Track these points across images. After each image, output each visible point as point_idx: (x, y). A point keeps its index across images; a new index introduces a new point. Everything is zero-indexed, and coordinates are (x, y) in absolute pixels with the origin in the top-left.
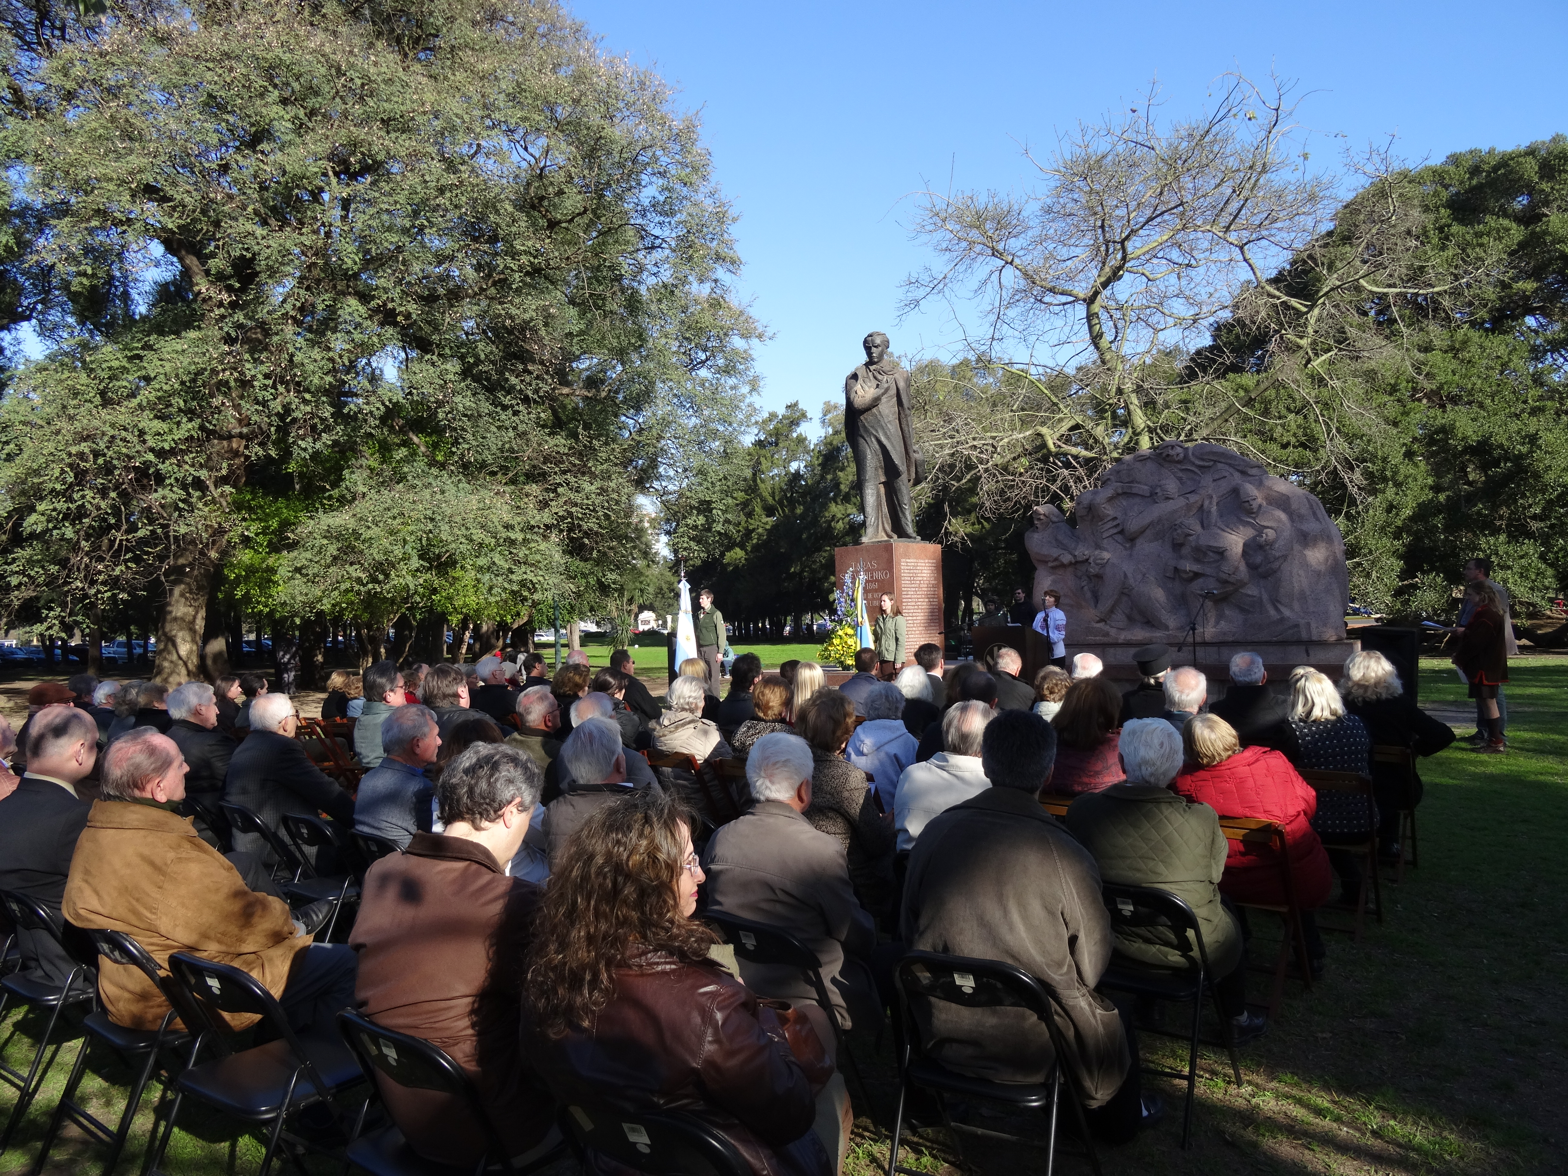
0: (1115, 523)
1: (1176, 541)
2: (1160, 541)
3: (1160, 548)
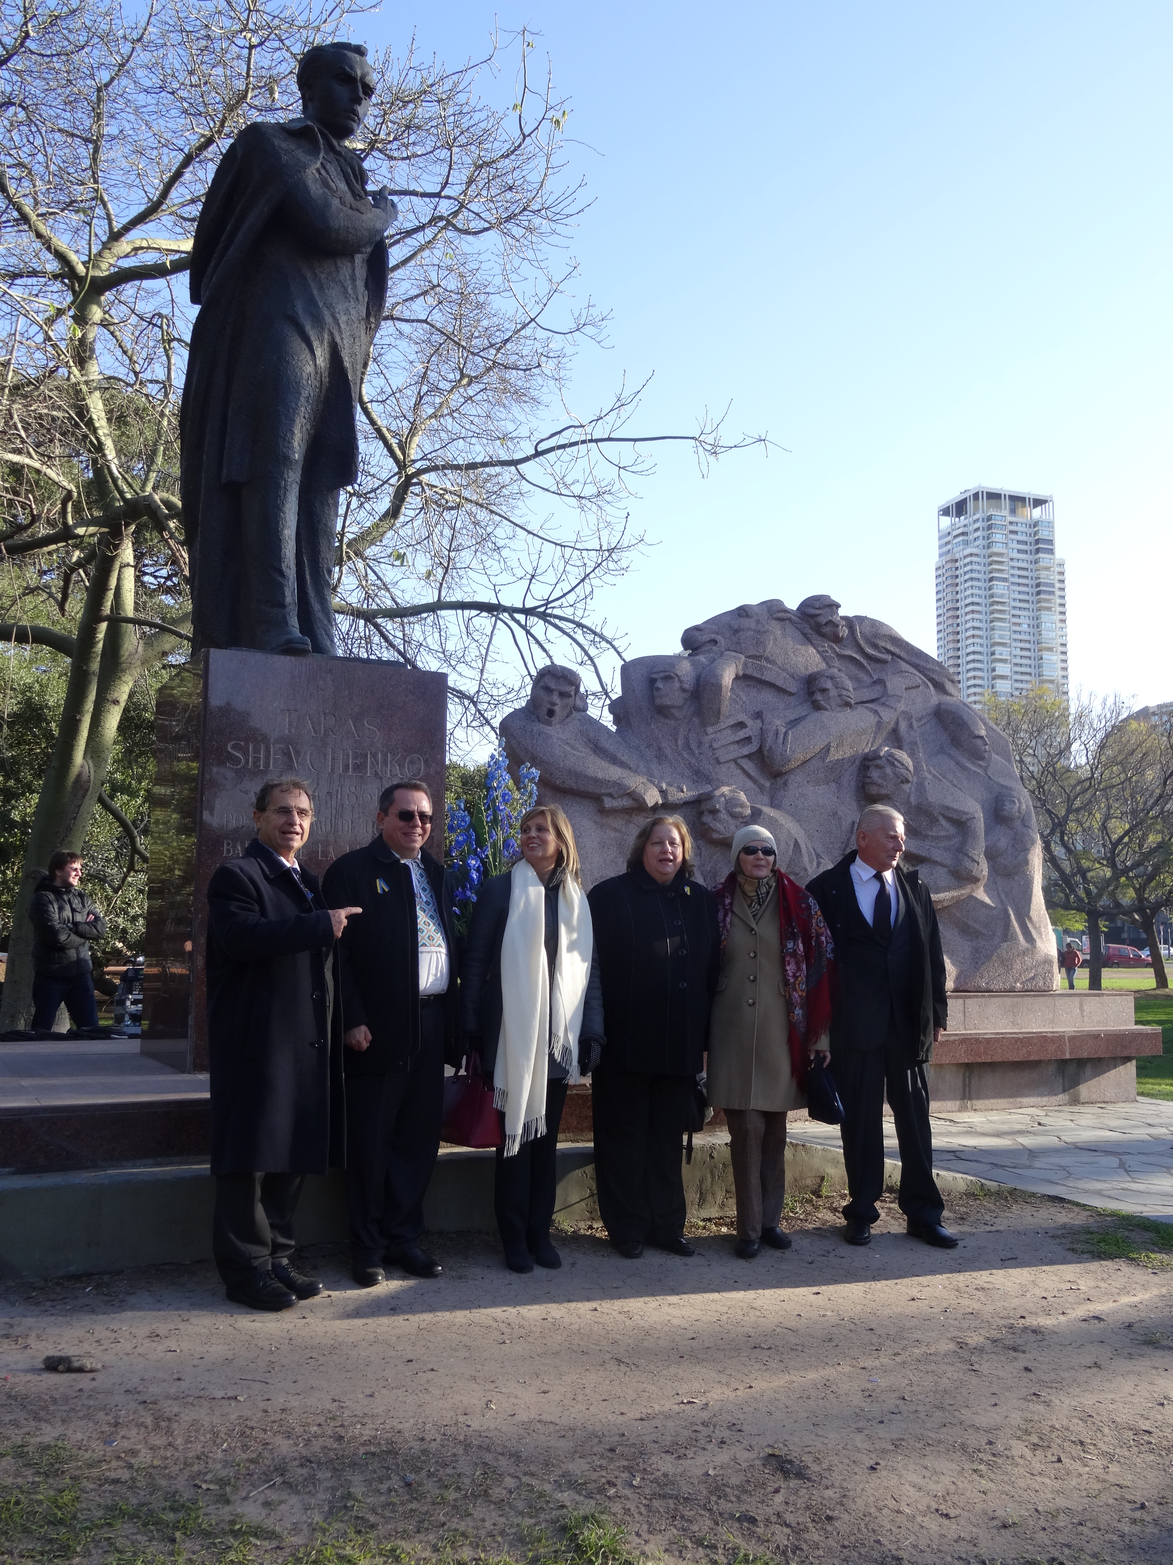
0: (742, 734)
1: (874, 790)
2: (833, 785)
3: (835, 799)
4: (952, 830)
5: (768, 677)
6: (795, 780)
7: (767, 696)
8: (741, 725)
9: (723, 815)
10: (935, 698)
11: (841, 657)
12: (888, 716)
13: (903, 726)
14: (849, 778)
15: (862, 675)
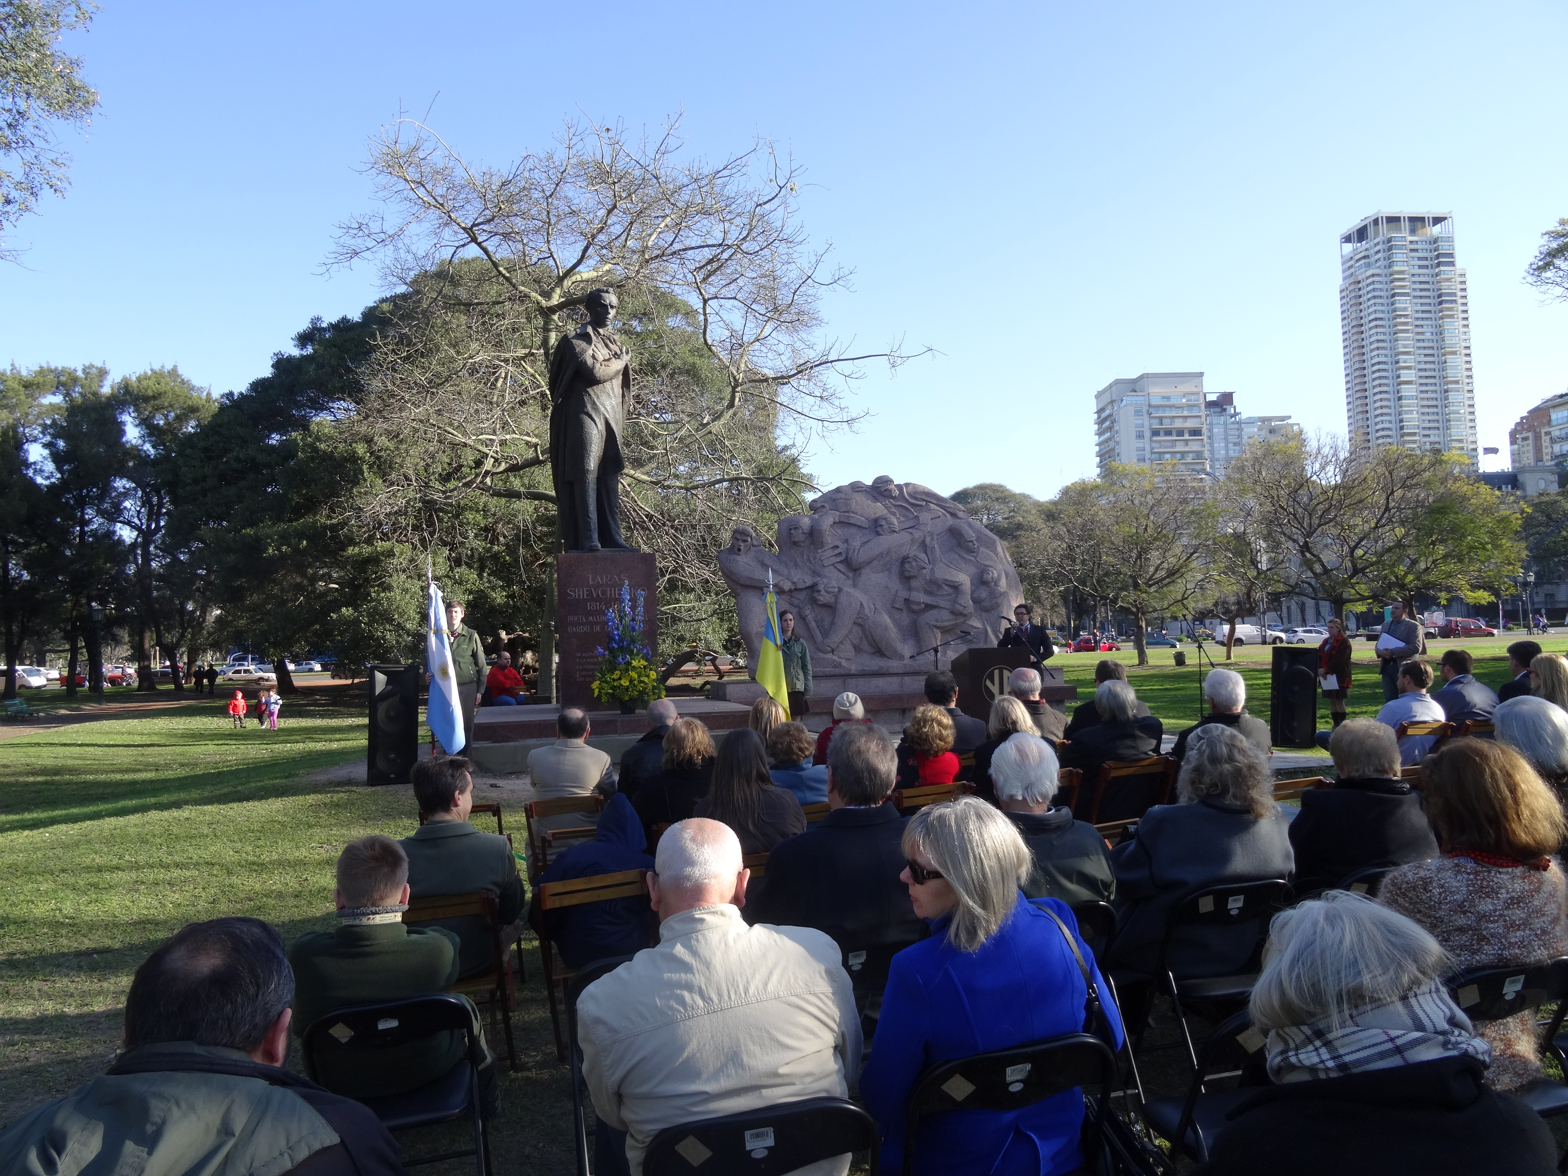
1: (907, 574)
2: (886, 573)
3: (887, 579)
4: (951, 591)
5: (852, 521)
6: (865, 572)
7: (853, 530)
8: (837, 547)
9: (823, 592)
10: (950, 521)
11: (895, 506)
12: (918, 534)
13: (928, 540)
14: (895, 569)
15: (908, 514)
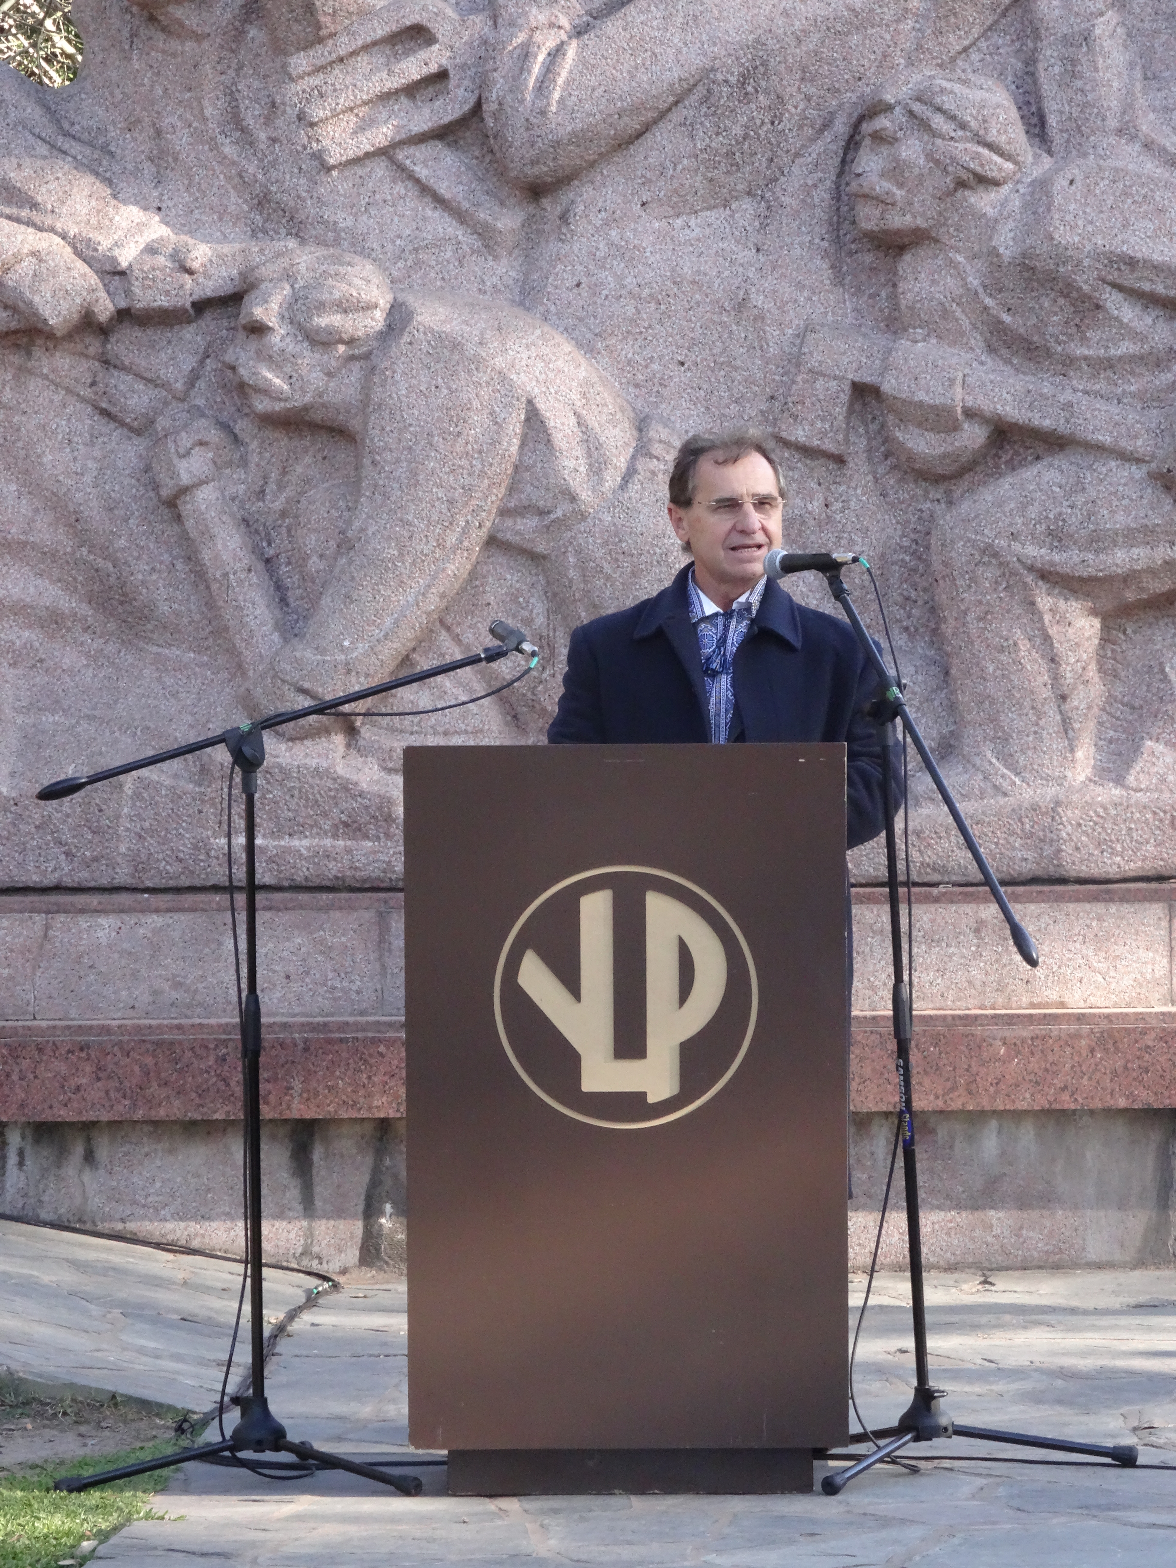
0: (417, 64)
2: (746, 209)
3: (746, 255)
8: (417, 35)
